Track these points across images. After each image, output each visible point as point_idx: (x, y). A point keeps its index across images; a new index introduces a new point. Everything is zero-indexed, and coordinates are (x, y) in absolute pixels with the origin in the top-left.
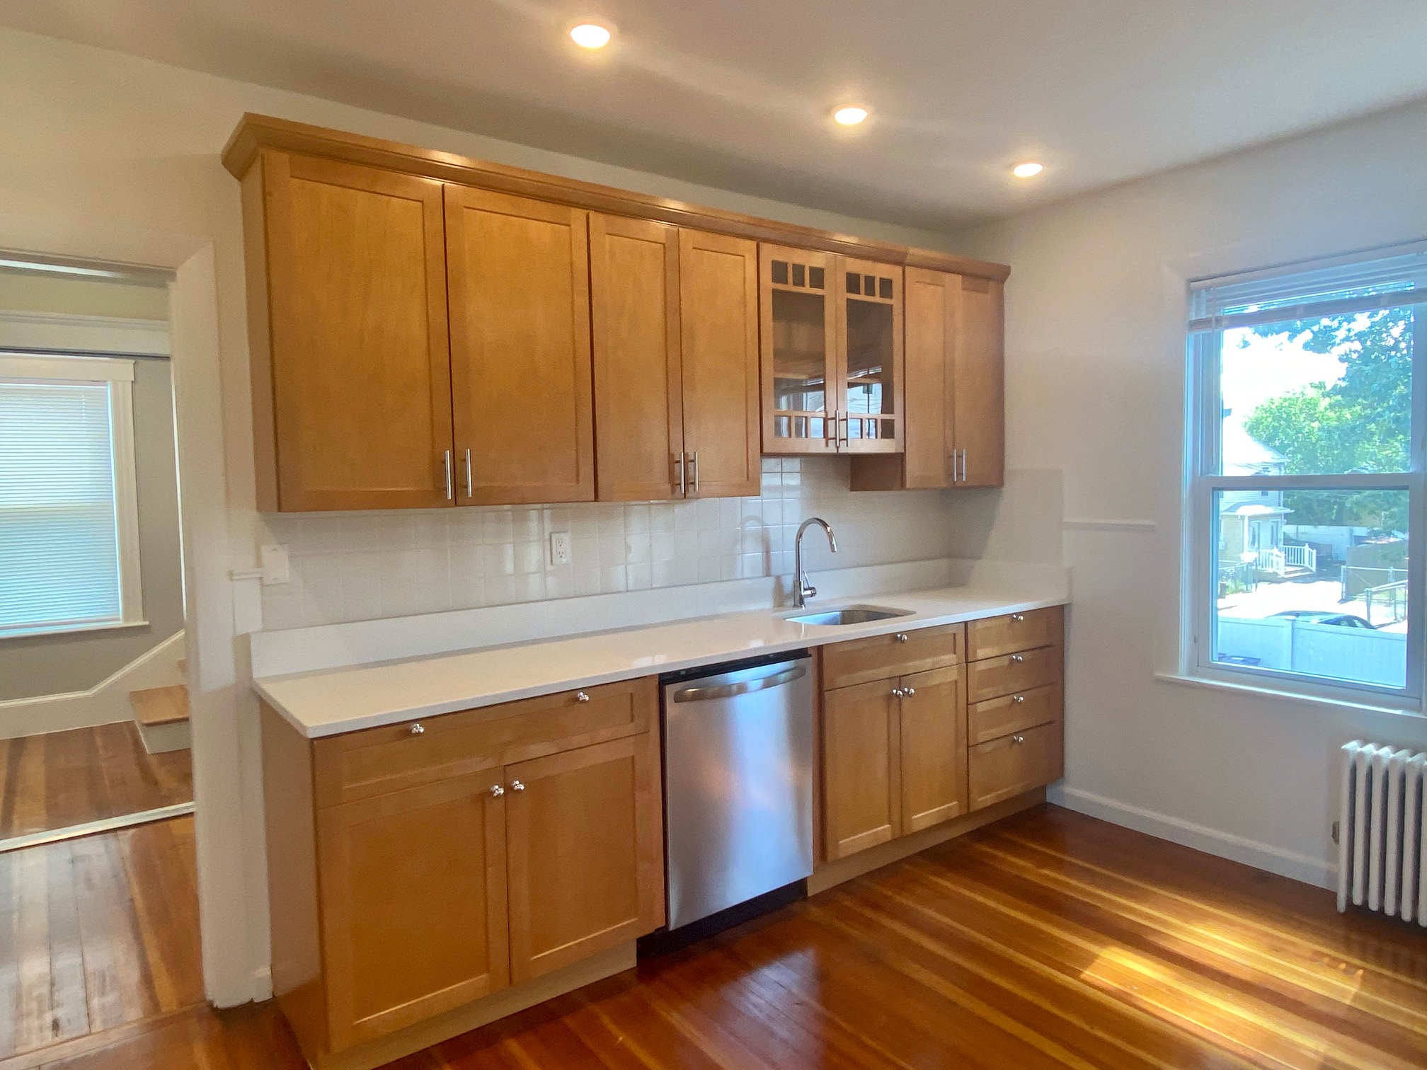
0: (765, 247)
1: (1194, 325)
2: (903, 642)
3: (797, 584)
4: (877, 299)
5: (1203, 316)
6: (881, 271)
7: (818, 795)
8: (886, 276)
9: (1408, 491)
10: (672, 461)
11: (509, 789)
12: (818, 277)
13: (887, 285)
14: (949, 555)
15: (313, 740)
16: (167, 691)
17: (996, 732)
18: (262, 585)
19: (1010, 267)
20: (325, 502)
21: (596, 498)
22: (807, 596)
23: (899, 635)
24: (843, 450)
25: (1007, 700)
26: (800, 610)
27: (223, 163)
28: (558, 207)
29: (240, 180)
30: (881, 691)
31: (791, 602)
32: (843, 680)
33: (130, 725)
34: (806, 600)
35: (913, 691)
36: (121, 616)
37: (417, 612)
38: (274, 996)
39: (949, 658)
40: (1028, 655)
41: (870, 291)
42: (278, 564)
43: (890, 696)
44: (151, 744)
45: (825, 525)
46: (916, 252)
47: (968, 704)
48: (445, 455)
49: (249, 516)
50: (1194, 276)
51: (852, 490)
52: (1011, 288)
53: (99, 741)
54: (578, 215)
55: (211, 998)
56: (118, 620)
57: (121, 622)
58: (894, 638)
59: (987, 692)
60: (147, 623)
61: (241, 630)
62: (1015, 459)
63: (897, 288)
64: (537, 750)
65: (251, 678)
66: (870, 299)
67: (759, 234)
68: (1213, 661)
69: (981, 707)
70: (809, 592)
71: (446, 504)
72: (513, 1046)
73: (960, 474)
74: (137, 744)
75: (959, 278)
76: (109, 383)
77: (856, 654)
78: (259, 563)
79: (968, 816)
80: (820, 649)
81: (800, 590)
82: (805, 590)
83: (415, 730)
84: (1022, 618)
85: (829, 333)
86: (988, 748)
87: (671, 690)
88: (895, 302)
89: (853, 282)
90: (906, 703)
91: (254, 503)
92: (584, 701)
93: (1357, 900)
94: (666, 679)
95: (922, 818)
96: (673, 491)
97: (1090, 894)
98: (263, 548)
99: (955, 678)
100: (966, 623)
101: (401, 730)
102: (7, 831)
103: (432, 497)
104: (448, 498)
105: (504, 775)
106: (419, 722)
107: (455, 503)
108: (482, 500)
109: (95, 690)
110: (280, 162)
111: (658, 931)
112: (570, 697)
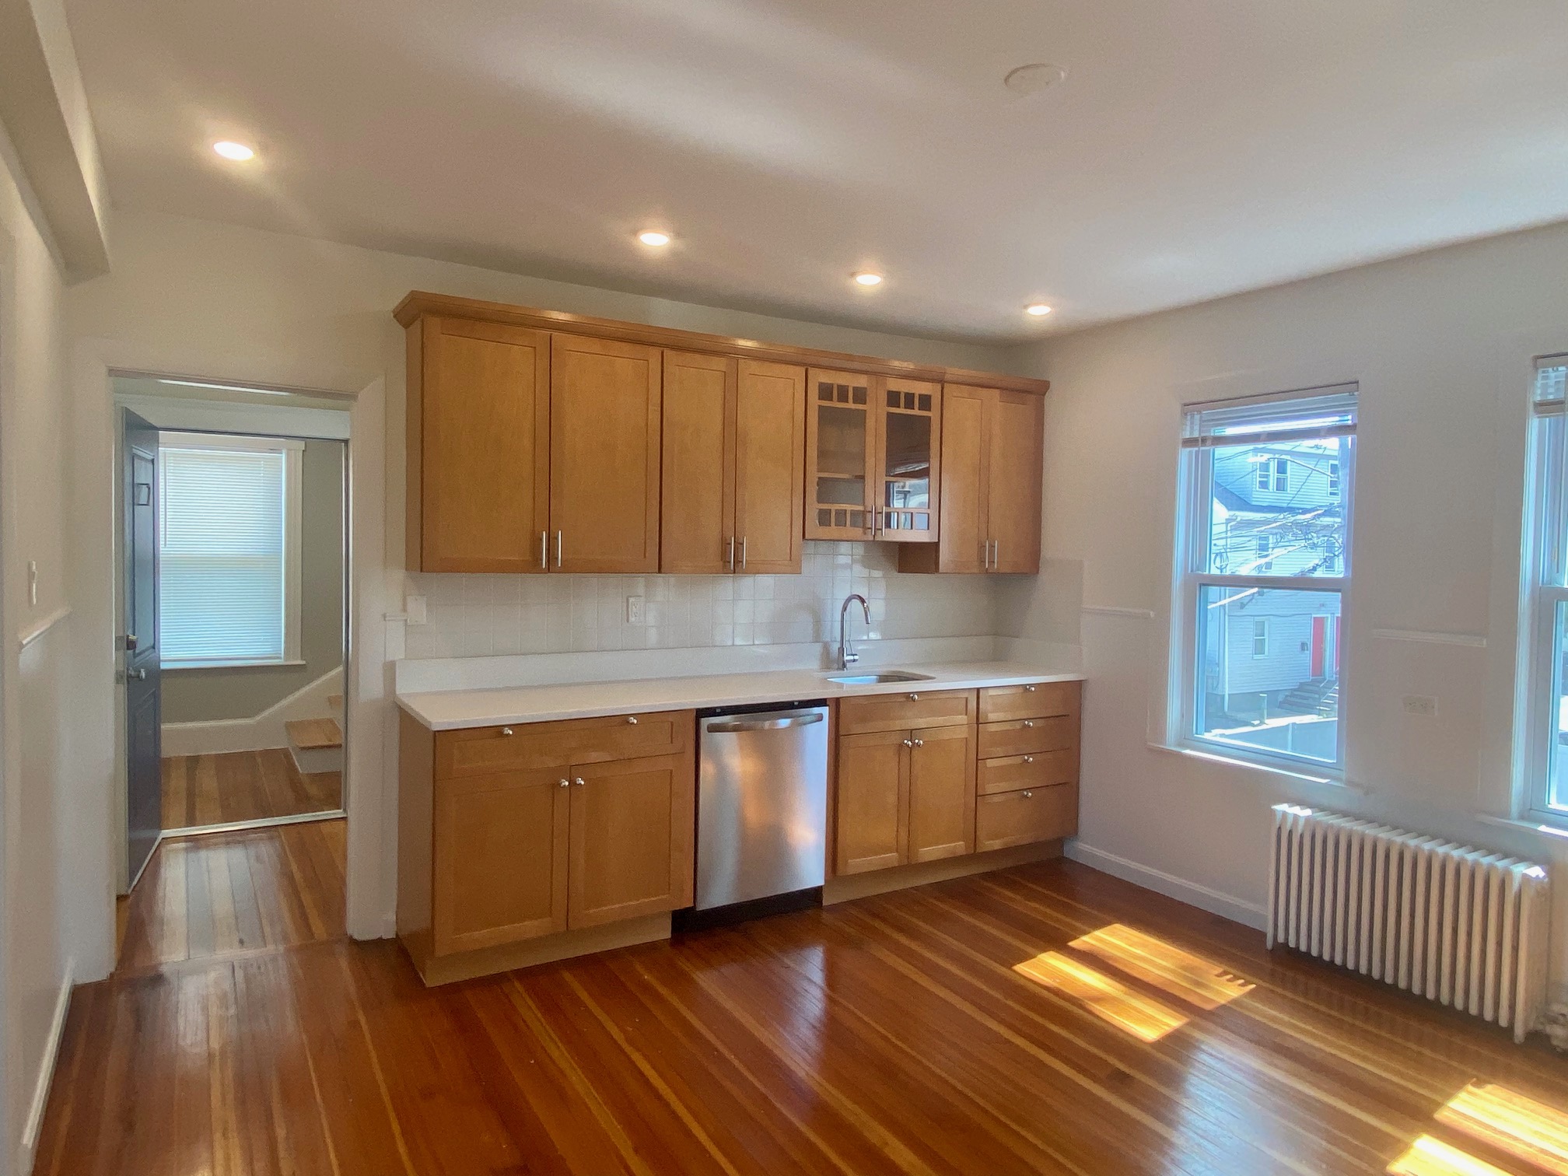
0: (811, 371)
1: (1189, 442)
2: (914, 701)
3: (841, 650)
4: (916, 412)
5: (1196, 435)
6: (920, 388)
7: (831, 820)
8: (924, 392)
9: (1340, 594)
10: (725, 543)
11: (572, 783)
12: (860, 396)
13: (925, 402)
14: (996, 634)
15: (435, 731)
16: (317, 722)
17: (1004, 786)
18: (406, 625)
19: (1049, 382)
20: (453, 566)
21: (660, 571)
22: (849, 661)
23: (912, 695)
24: (878, 538)
25: (1018, 760)
26: (842, 672)
27: (395, 316)
28: (638, 347)
29: (406, 328)
30: (894, 739)
31: (836, 666)
32: (857, 728)
33: (285, 752)
34: (848, 665)
35: (922, 742)
36: (282, 656)
37: (519, 653)
38: (397, 935)
39: (962, 719)
40: (1041, 723)
41: (909, 404)
42: (418, 610)
43: (901, 746)
44: (304, 766)
45: (863, 601)
46: (953, 371)
47: (977, 760)
48: (542, 534)
49: (399, 575)
50: (1187, 401)
51: (899, 572)
52: (1051, 401)
53: (259, 760)
54: (655, 353)
55: (351, 933)
56: (280, 658)
57: (283, 660)
58: (908, 696)
59: (1000, 751)
60: (304, 662)
61: (390, 658)
62: (1048, 551)
63: (935, 402)
64: (594, 756)
65: (395, 693)
66: (909, 412)
67: (806, 362)
68: (1197, 734)
69: (990, 763)
70: (851, 658)
71: (541, 571)
72: (567, 976)
73: (992, 562)
74: (292, 768)
75: (997, 392)
76: (283, 451)
77: (873, 705)
78: (405, 610)
79: (974, 857)
80: (837, 700)
81: (843, 656)
82: (847, 655)
83: (506, 732)
84: (1033, 689)
85: (870, 440)
86: (996, 799)
87: (706, 722)
88: (933, 414)
89: (893, 398)
90: (915, 752)
91: (404, 565)
92: (633, 723)
93: (1281, 939)
94: (703, 713)
95: (930, 852)
96: (724, 566)
97: (1058, 920)
98: (409, 599)
99: (964, 735)
100: (978, 690)
101: (497, 731)
102: (191, 822)
103: (532, 566)
104: (544, 567)
105: (571, 772)
106: (510, 726)
107: (549, 570)
108: (568, 568)
109: (258, 718)
110: (434, 323)
111: (687, 910)
112: (623, 720)
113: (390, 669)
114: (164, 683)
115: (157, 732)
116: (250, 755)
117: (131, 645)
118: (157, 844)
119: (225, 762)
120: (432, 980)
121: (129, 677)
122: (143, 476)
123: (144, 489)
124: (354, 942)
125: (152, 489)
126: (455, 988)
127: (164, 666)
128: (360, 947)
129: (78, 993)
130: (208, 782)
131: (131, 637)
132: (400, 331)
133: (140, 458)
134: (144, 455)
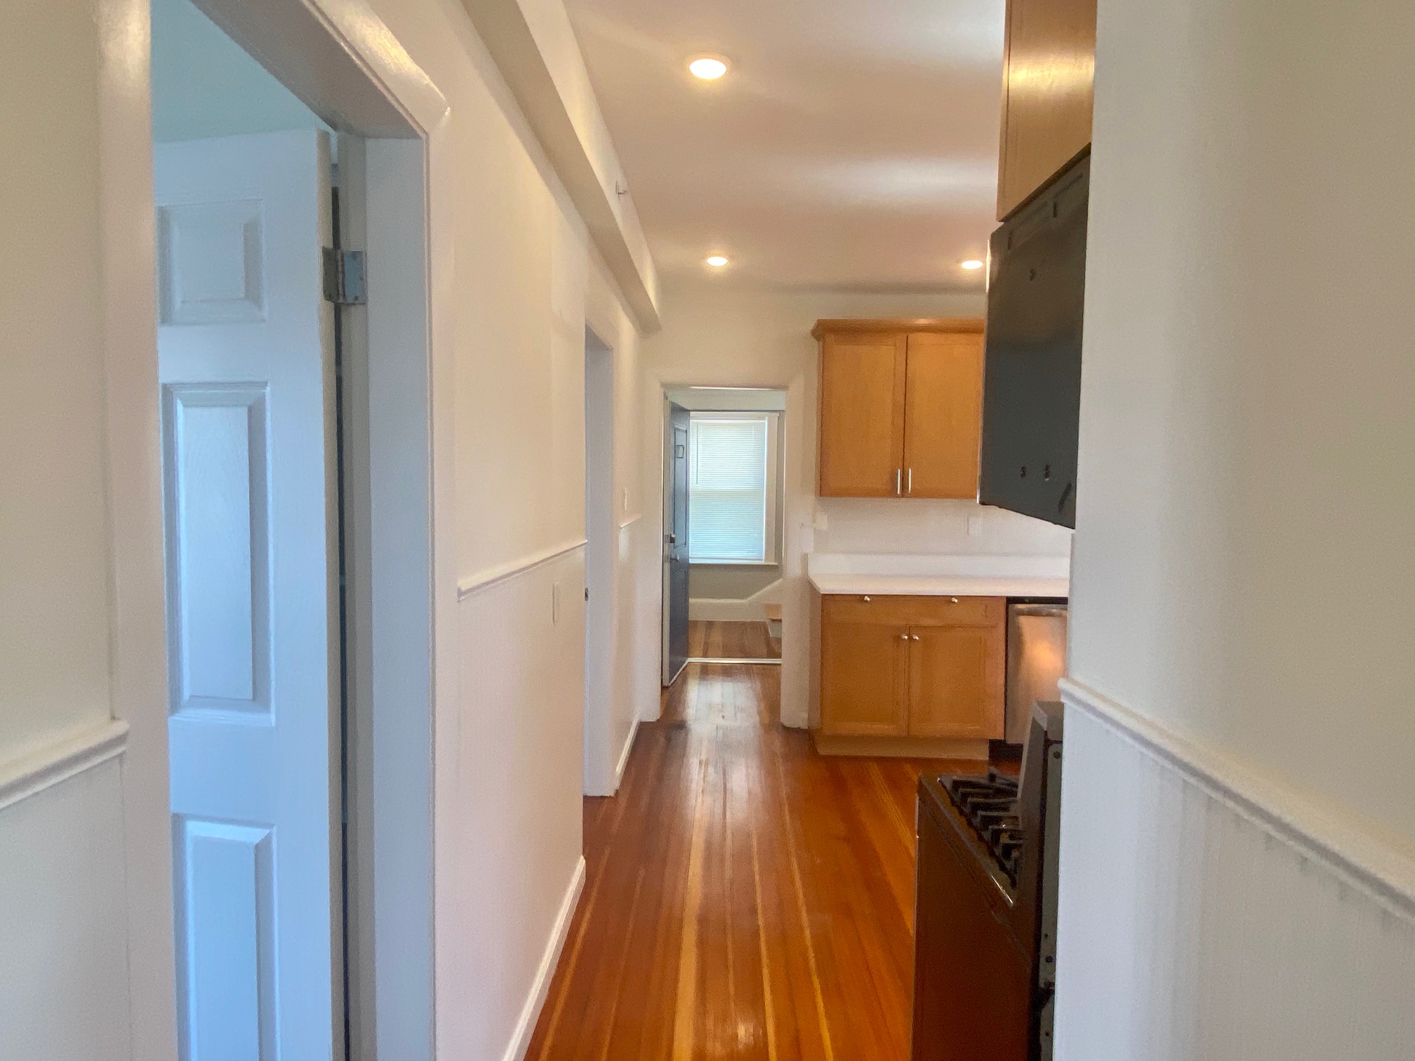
11: (910, 639)
15: (825, 595)
18: (815, 531)
27: (812, 334)
29: (818, 341)
33: (764, 623)
36: (764, 558)
38: (808, 727)
42: (823, 522)
44: (773, 632)
48: (899, 472)
49: (811, 498)
53: (748, 627)
55: (783, 722)
56: (762, 560)
57: (763, 562)
60: (777, 564)
61: (806, 552)
64: (926, 622)
65: (807, 574)
71: (897, 496)
74: (767, 633)
78: (814, 521)
83: (866, 599)
87: (1014, 607)
91: (814, 492)
92: (954, 602)
94: (1012, 601)
101: (860, 598)
102: (705, 656)
103: (891, 493)
104: (899, 493)
105: (910, 630)
106: (869, 596)
107: (903, 496)
108: (917, 494)
109: (750, 599)
110: (831, 338)
111: (1000, 741)
112: (947, 599)
113: (805, 559)
114: (692, 573)
115: (687, 601)
116: (743, 624)
117: (672, 540)
118: (685, 665)
119: (728, 626)
120: (823, 751)
121: (671, 559)
122: (680, 439)
123: (681, 448)
124: (784, 727)
125: (685, 448)
126: (835, 758)
127: (691, 561)
128: (788, 731)
129: (642, 726)
130: (717, 637)
131: (673, 536)
132: (815, 342)
133: (679, 430)
134: (681, 428)
